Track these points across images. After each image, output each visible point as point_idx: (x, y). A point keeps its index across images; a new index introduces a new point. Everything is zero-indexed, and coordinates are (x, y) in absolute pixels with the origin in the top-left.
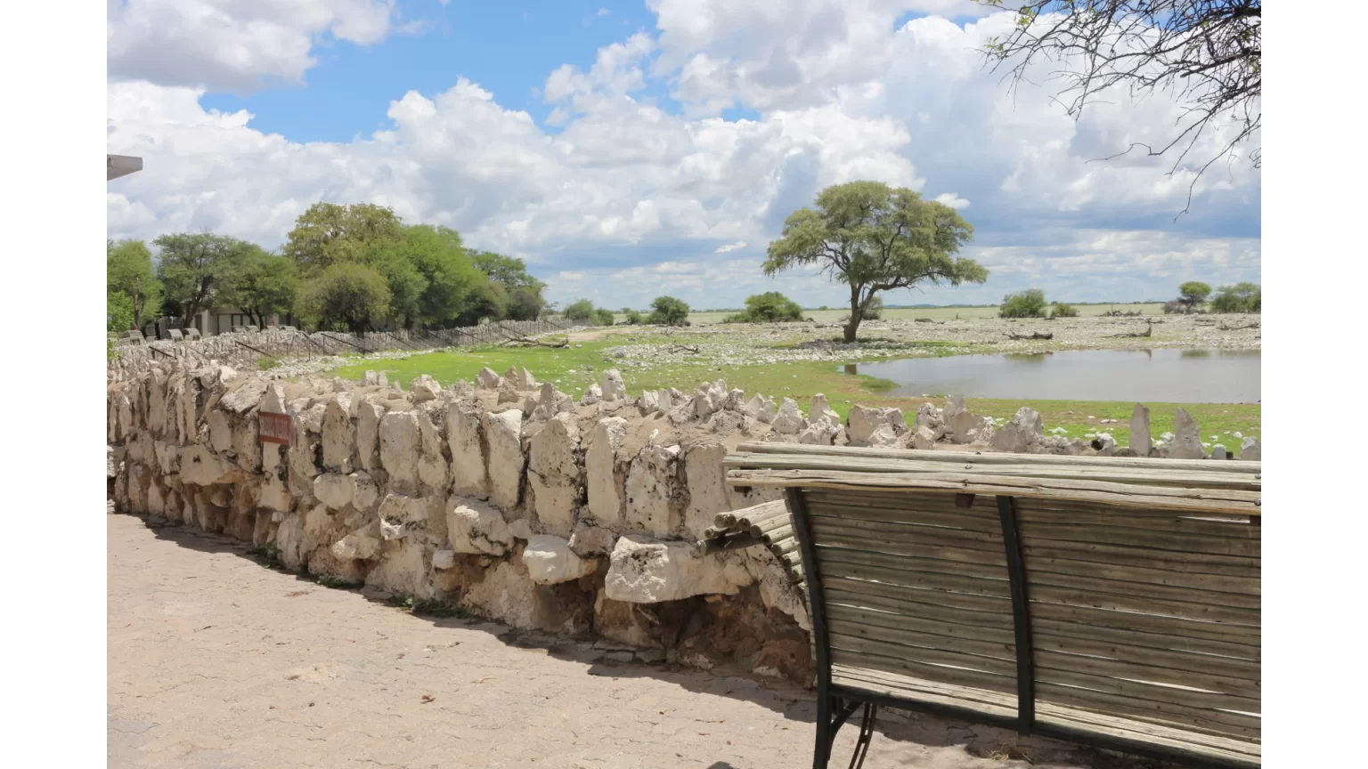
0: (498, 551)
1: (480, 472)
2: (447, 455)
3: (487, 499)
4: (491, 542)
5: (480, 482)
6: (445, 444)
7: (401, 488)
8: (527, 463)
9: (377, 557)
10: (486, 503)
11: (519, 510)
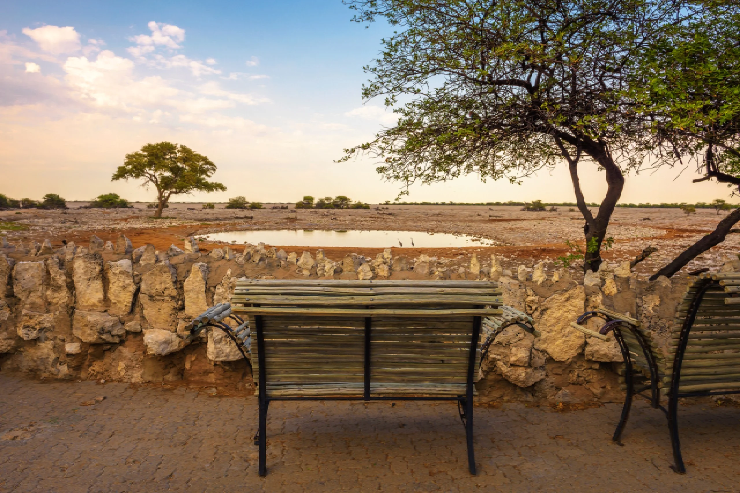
0: (117, 340)
1: (100, 295)
2: (71, 286)
3: (106, 311)
4: (113, 336)
5: (100, 301)
6: (69, 280)
7: (32, 308)
8: (138, 290)
9: (13, 351)
10: (106, 314)
11: (131, 316)
